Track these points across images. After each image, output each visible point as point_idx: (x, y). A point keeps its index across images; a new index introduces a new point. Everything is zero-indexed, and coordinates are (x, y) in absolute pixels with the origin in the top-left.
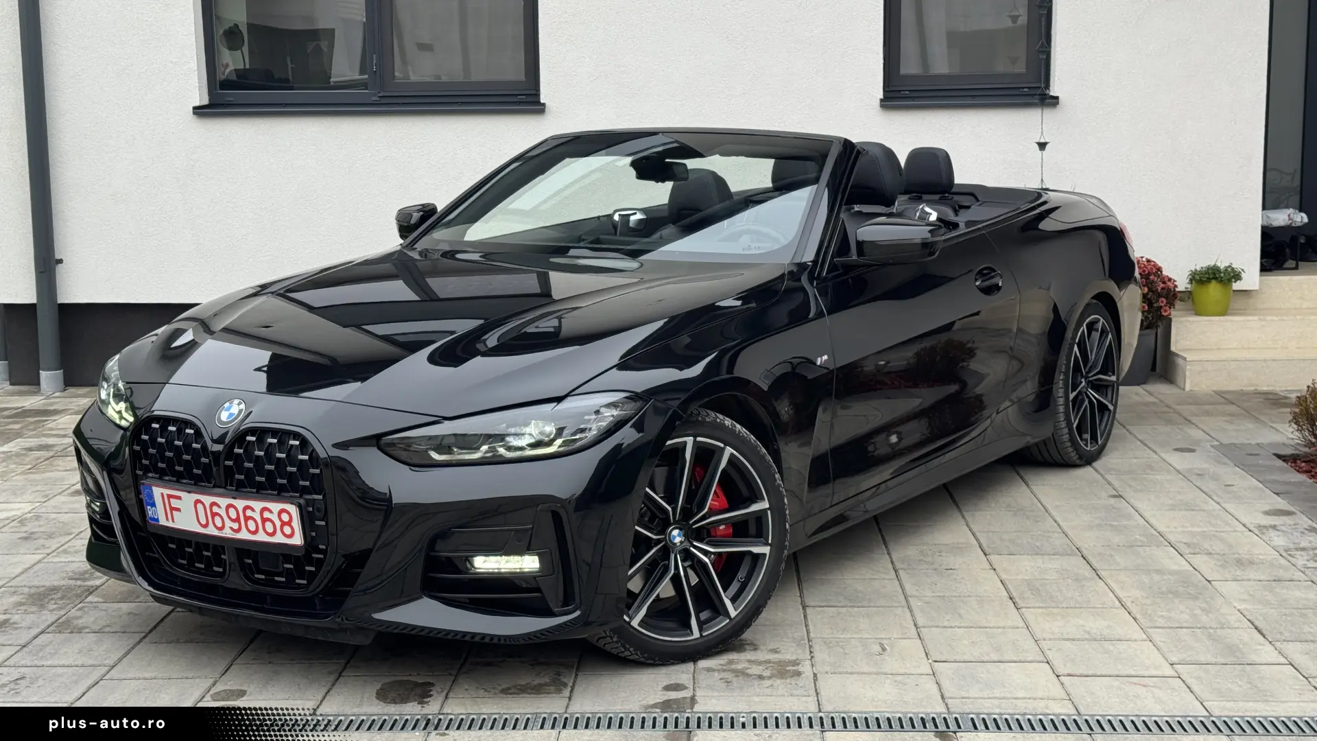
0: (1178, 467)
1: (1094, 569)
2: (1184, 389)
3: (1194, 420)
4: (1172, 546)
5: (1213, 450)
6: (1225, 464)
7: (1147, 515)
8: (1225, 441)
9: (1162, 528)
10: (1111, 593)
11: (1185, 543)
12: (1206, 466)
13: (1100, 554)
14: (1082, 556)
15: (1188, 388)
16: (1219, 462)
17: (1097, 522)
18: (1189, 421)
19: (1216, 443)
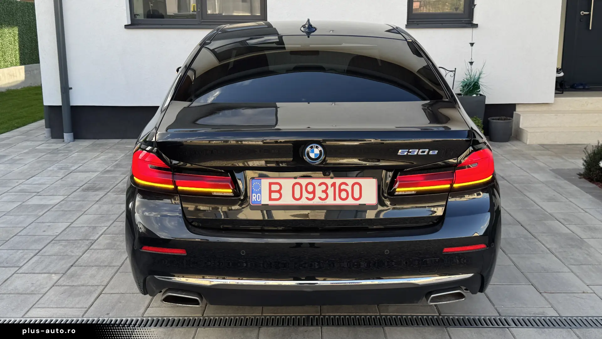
0: (542, 181)
1: (530, 233)
2: (526, 144)
3: (538, 157)
4: (557, 220)
5: (552, 172)
6: (559, 178)
7: (539, 204)
8: (555, 168)
9: (549, 211)
10: (543, 246)
11: (563, 219)
12: (552, 180)
13: (529, 225)
14: (521, 225)
15: (528, 143)
16: (556, 177)
17: (520, 208)
18: (535, 158)
19: (551, 169)
